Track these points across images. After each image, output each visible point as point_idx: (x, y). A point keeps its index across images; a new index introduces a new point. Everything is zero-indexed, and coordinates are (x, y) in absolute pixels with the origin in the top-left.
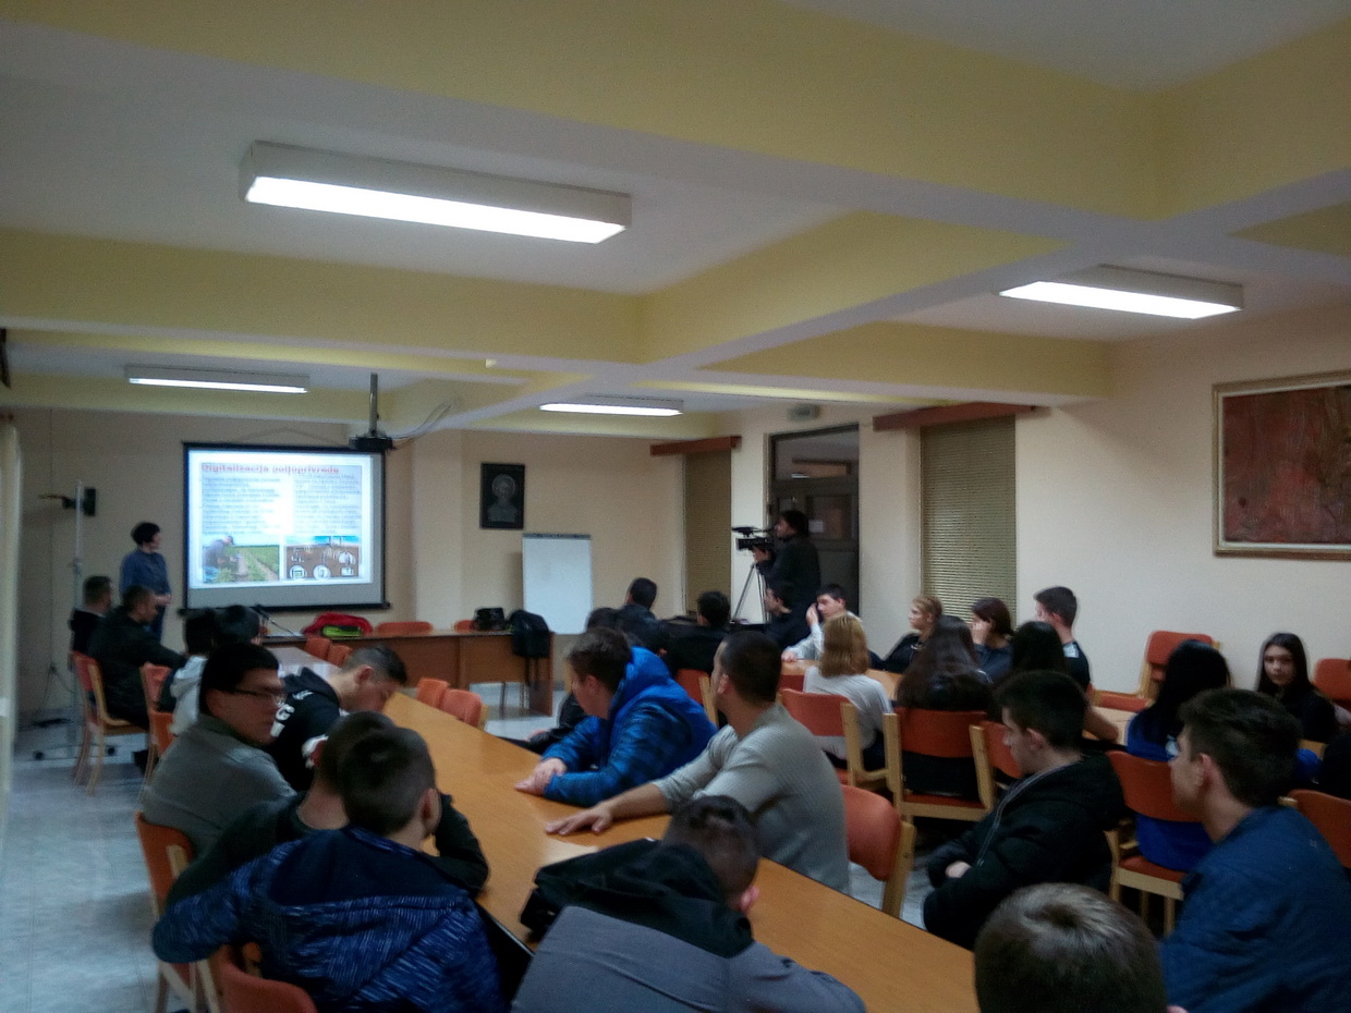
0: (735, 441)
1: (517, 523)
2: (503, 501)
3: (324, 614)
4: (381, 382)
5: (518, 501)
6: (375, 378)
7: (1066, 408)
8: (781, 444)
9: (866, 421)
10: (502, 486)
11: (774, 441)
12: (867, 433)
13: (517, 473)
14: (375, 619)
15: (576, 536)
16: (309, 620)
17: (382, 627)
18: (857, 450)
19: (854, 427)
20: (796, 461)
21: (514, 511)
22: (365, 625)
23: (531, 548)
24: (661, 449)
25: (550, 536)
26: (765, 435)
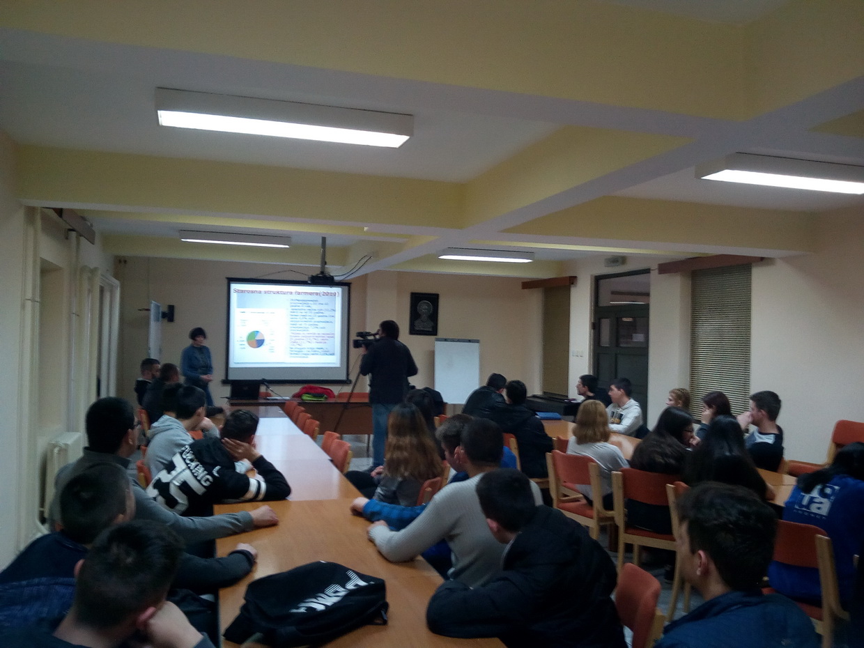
0: (572, 280)
1: (433, 332)
2: (424, 317)
3: (306, 385)
4: (328, 242)
5: (434, 317)
6: (324, 239)
7: (787, 260)
8: (602, 282)
9: (654, 266)
10: (424, 307)
11: (598, 280)
12: (654, 275)
13: (433, 299)
14: (336, 390)
15: (470, 341)
16: (296, 389)
17: (341, 395)
18: (648, 285)
19: (647, 271)
20: (613, 293)
21: (431, 324)
22: (330, 394)
23: (440, 347)
24: (529, 285)
25: (453, 340)
26: (592, 276)
